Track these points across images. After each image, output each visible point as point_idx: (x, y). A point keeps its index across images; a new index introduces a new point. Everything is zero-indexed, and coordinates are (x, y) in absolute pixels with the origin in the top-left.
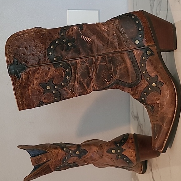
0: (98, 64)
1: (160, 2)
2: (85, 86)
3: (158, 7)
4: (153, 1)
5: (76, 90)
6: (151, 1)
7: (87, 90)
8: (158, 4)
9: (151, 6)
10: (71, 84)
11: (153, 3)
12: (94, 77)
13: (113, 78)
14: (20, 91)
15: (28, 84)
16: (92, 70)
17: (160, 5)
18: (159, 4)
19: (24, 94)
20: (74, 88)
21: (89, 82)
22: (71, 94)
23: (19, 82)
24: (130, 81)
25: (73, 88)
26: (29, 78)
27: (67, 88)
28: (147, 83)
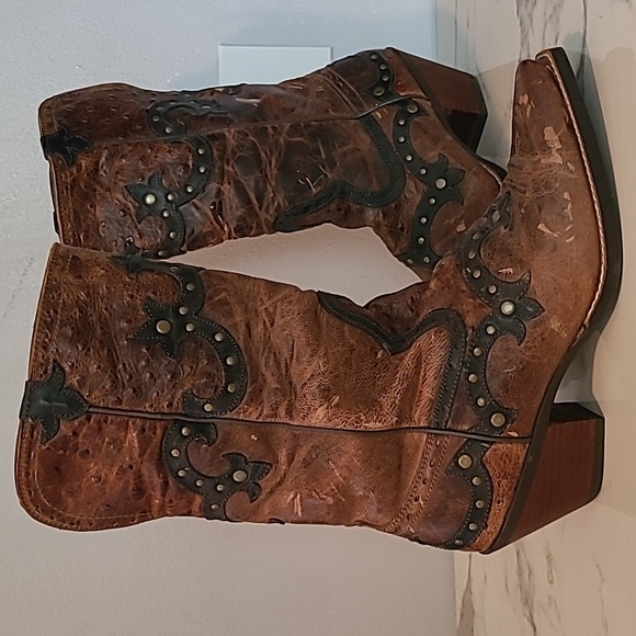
0: (282, 140)
1: (557, 7)
2: (253, 197)
3: (548, 25)
4: (530, 5)
5: (228, 211)
6: (523, 8)
7: (257, 215)
8: (548, 16)
9: (521, 24)
10: (213, 186)
11: (530, 15)
12: (275, 172)
13: (326, 175)
14: (73, 203)
15: (95, 190)
16: (266, 153)
17: (558, 20)
18: (551, 17)
19: (82, 217)
20: (220, 202)
21: (261, 184)
22: (214, 223)
23: (72, 174)
24: (375, 187)
25: (217, 201)
26: (97, 171)
27: (200, 200)
28: (421, 184)
